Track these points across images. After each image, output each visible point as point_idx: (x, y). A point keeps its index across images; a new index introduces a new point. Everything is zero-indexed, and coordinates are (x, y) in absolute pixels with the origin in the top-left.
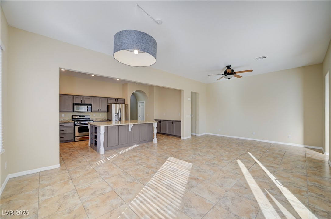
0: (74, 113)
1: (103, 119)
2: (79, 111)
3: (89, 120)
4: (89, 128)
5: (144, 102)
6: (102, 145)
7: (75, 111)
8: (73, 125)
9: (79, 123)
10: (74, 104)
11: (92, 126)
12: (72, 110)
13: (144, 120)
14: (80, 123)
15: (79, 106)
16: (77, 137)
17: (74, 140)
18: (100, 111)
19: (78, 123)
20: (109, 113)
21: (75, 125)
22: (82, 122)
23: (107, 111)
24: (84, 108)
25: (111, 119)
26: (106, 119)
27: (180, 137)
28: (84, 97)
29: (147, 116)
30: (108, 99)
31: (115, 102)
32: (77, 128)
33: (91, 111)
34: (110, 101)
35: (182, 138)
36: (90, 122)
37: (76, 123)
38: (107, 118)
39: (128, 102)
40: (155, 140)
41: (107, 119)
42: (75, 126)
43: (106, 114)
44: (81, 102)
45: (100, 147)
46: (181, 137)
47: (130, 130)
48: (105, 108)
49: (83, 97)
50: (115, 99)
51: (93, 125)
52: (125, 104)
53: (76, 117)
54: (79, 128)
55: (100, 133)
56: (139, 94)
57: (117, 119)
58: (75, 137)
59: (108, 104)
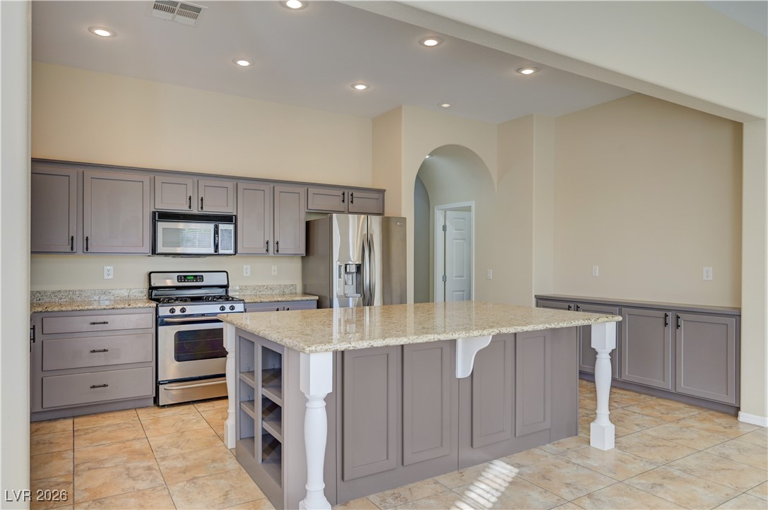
0: (156, 258)
1: (287, 291)
2: (179, 250)
3: (223, 295)
4: (229, 342)
5: (468, 209)
6: (316, 483)
7: (160, 249)
8: (149, 320)
9: (178, 312)
10: (154, 213)
11: (246, 340)
12: (147, 248)
13: (469, 298)
14: (183, 310)
15: (181, 225)
16: (171, 382)
17: (156, 400)
18: (272, 249)
19: (172, 311)
20: (312, 260)
21: (159, 322)
22: (192, 309)
23: (303, 252)
24: (198, 236)
25: (325, 293)
26: (299, 289)
27: (735, 410)
28: (203, 182)
29: (491, 275)
30: (311, 190)
31: (342, 207)
32: (168, 336)
33: (232, 252)
34: (318, 203)
35: (743, 416)
36: (227, 306)
37: (164, 311)
38: (304, 286)
39: (404, 205)
40: (603, 432)
41: (305, 293)
42: (160, 328)
43: (297, 265)
44: (186, 208)
45: (303, 494)
46: (739, 409)
47: (463, 369)
48: (293, 240)
49: (195, 179)
50: (340, 193)
51: (252, 334)
52: (386, 215)
53: (169, 283)
54: (179, 335)
55: (303, 400)
56: (447, 170)
57: (351, 289)
58: (158, 384)
59: (312, 218)
